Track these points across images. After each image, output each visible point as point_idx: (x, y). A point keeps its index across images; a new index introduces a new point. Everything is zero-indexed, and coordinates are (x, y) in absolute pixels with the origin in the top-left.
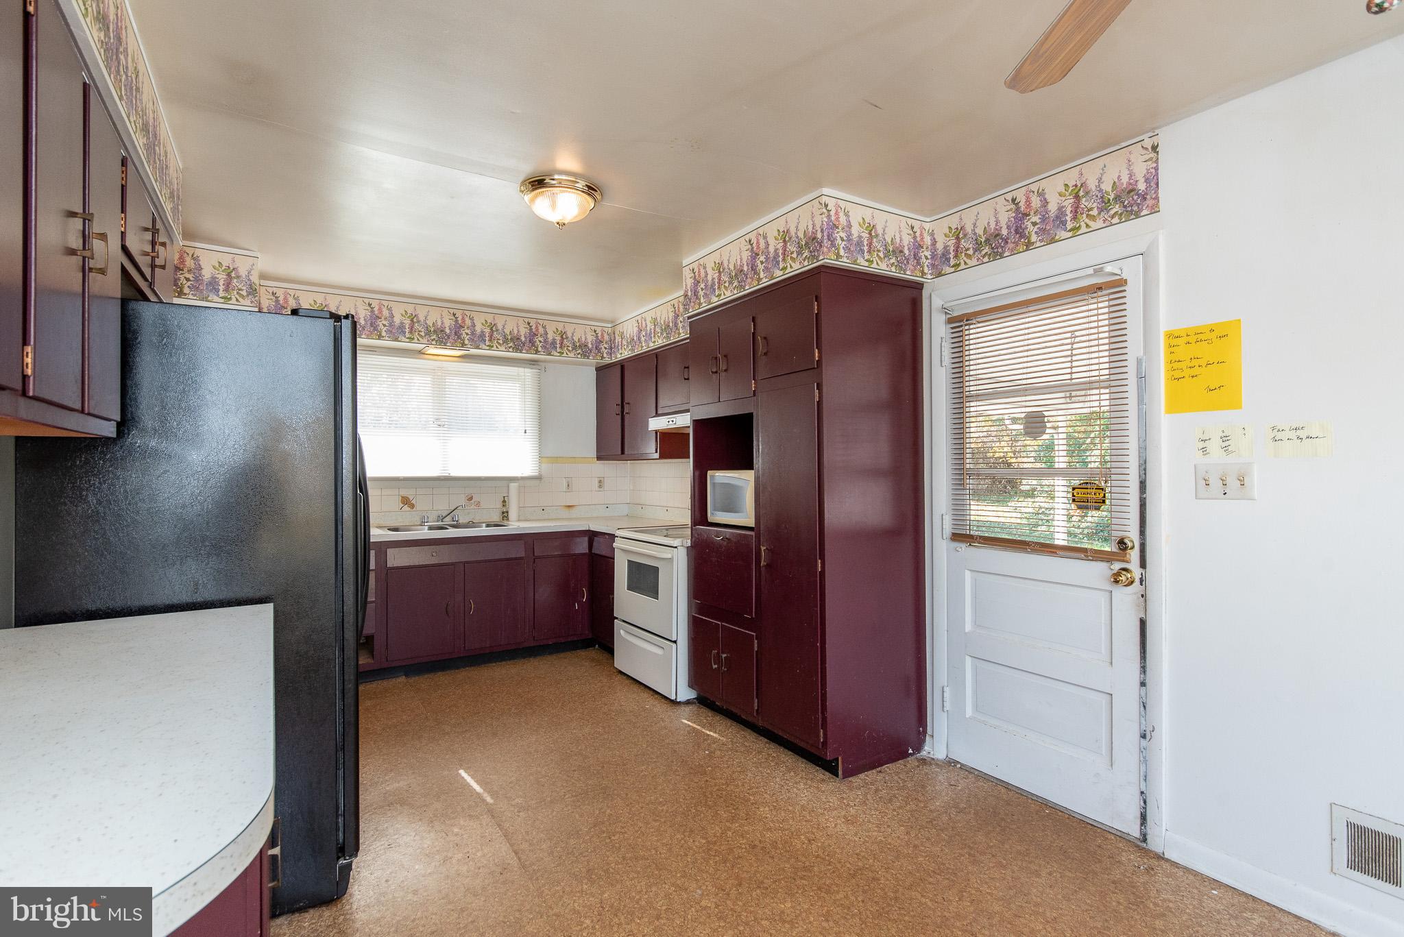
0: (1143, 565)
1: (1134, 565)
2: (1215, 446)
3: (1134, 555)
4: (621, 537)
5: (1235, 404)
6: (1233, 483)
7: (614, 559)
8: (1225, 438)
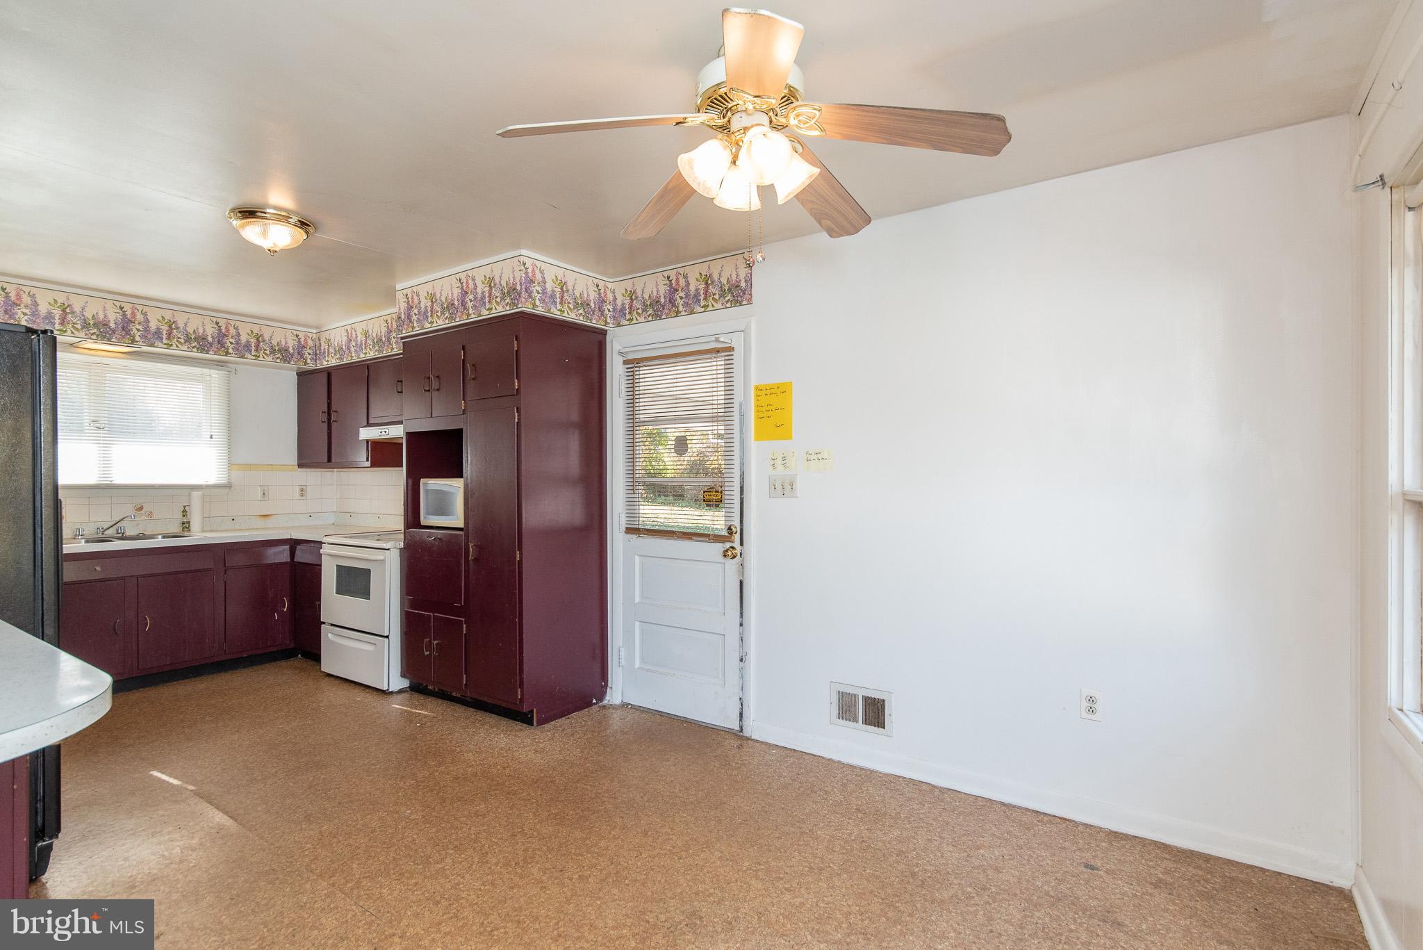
0: (742, 544)
1: (737, 544)
2: (779, 462)
3: (737, 537)
4: (328, 543)
5: (788, 436)
6: (788, 487)
7: (321, 566)
8: (784, 458)
